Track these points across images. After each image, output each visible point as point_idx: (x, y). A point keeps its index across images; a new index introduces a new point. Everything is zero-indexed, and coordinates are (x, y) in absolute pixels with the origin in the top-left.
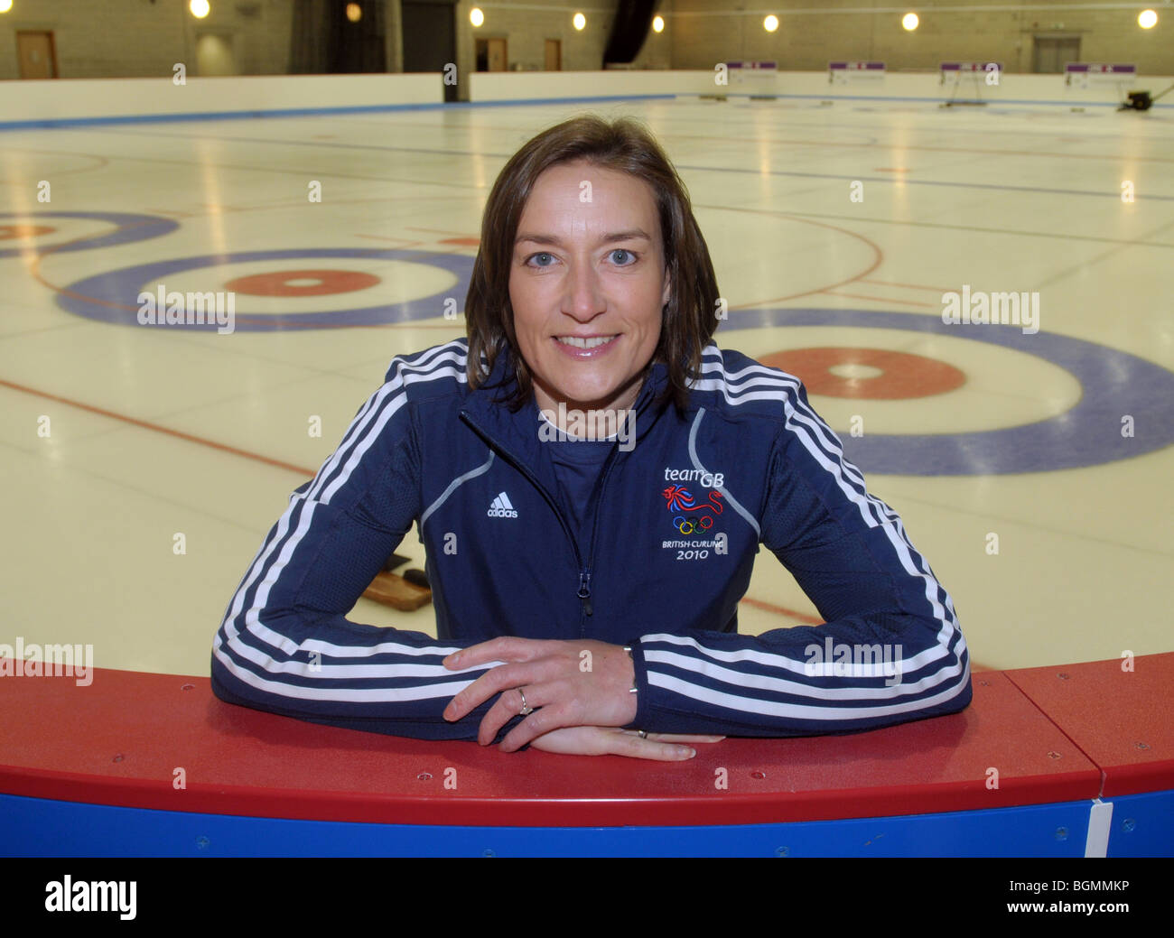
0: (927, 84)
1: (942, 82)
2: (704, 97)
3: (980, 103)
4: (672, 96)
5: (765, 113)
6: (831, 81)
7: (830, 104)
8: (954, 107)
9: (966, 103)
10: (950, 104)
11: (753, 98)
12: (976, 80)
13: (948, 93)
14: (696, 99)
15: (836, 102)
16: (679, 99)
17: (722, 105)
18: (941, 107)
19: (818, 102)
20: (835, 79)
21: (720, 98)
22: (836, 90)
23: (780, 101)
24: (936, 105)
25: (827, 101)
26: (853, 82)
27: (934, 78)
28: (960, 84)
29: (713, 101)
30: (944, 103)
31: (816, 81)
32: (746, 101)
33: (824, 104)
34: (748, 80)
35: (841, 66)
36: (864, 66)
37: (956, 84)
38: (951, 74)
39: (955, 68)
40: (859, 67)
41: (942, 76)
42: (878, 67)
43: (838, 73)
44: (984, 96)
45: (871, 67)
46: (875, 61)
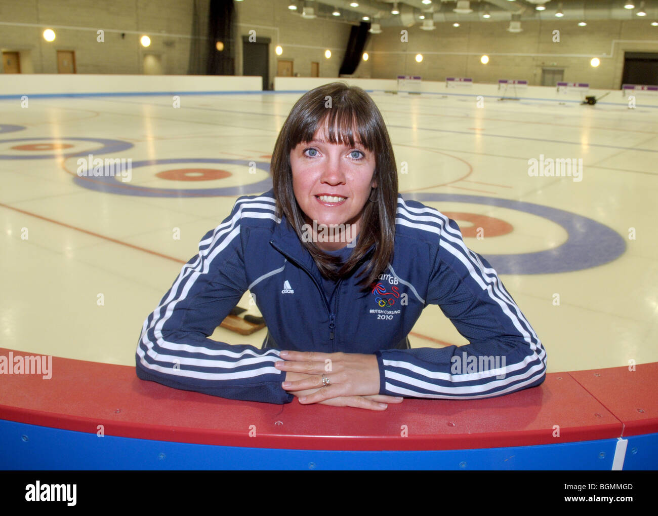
0: (492, 89)
1: (499, 89)
2: (386, 92)
3: (516, 99)
4: (371, 91)
5: (415, 101)
7: (446, 97)
8: (504, 101)
9: (510, 99)
10: (502, 99)
11: (410, 93)
12: (515, 88)
13: (502, 94)
14: (383, 93)
15: (449, 96)
16: (375, 93)
17: (395, 96)
18: (498, 100)
19: (441, 96)
20: (448, 85)
21: (394, 93)
22: (449, 91)
23: (423, 95)
24: (496, 99)
25: (445, 96)
26: (457, 87)
27: (496, 86)
28: (509, 90)
29: (391, 94)
30: (499, 99)
31: (440, 86)
32: (406, 94)
33: (443, 97)
34: (407, 85)
35: (452, 80)
36: (462, 80)
37: (506, 90)
38: (503, 85)
39: (505, 82)
40: (460, 80)
41: (499, 86)
42: (470, 80)
43: (450, 82)
44: (519, 96)
45: (466, 80)
46: (469, 78)
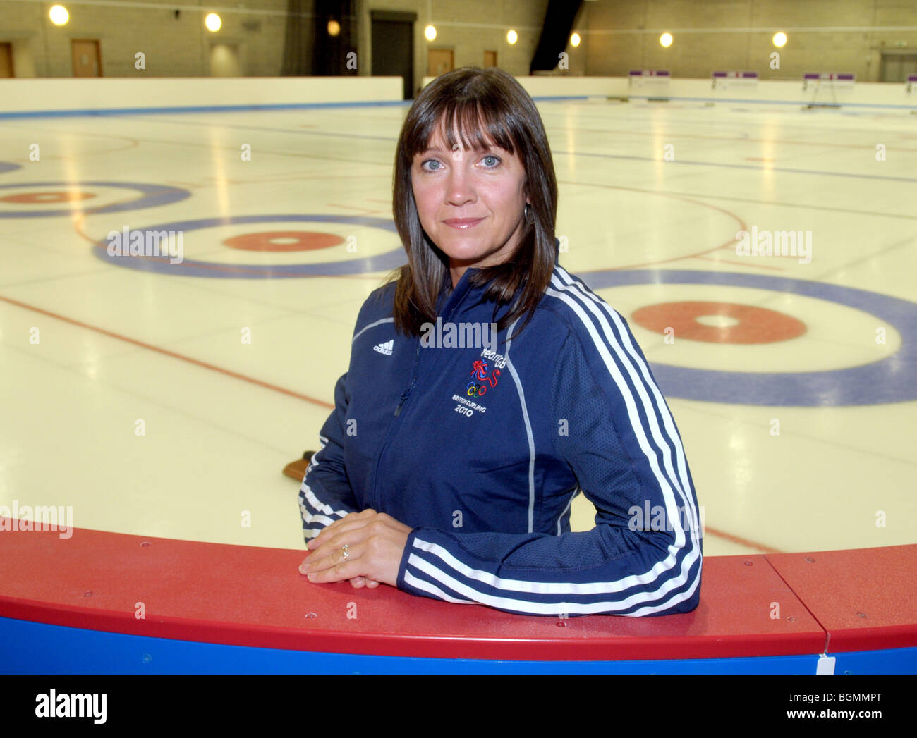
0: (793, 90)
1: (805, 89)
2: (611, 98)
3: (835, 106)
4: (584, 98)
5: (659, 113)
6: (714, 86)
7: (712, 105)
8: (814, 109)
9: (824, 106)
10: (811, 106)
11: (650, 100)
12: (832, 87)
13: (809, 98)
14: (604, 100)
15: (717, 103)
16: (590, 100)
17: (624, 106)
18: (803, 109)
19: (704, 103)
20: (717, 85)
21: (624, 100)
22: (718, 94)
23: (671, 103)
24: (799, 107)
25: (710, 103)
26: (732, 87)
27: (798, 85)
28: (822, 90)
29: (618, 102)
30: (805, 106)
31: (701, 87)
32: (645, 102)
33: (707, 105)
34: (647, 85)
35: (723, 75)
36: (741, 75)
37: (817, 91)
38: (811, 82)
39: (815, 77)
40: (737, 76)
41: (805, 84)
42: (753, 76)
43: (719, 80)
44: (839, 100)
45: (747, 75)
46: (750, 71)
